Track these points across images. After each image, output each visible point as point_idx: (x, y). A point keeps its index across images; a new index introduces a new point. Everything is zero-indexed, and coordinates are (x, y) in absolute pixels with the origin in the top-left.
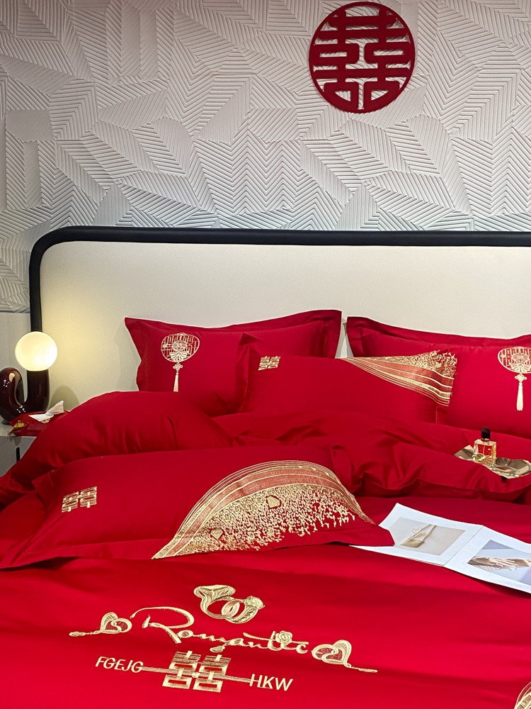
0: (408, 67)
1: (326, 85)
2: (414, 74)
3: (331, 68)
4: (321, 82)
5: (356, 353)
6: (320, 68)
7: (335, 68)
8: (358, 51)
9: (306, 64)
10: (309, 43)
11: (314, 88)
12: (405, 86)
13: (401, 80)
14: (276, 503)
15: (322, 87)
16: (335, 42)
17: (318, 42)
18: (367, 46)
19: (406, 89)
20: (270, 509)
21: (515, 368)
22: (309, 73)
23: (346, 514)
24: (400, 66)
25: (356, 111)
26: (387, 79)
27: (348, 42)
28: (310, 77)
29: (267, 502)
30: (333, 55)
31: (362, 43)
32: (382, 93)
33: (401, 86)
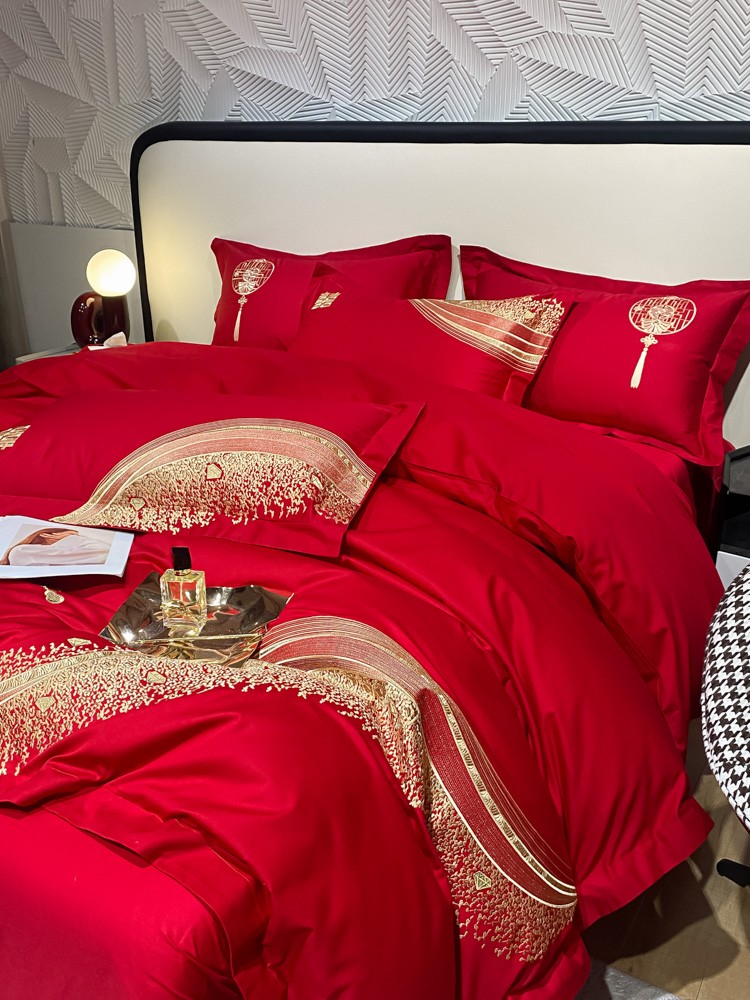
14: (217, 474)
20: (207, 480)
23: (298, 503)
29: (206, 471)
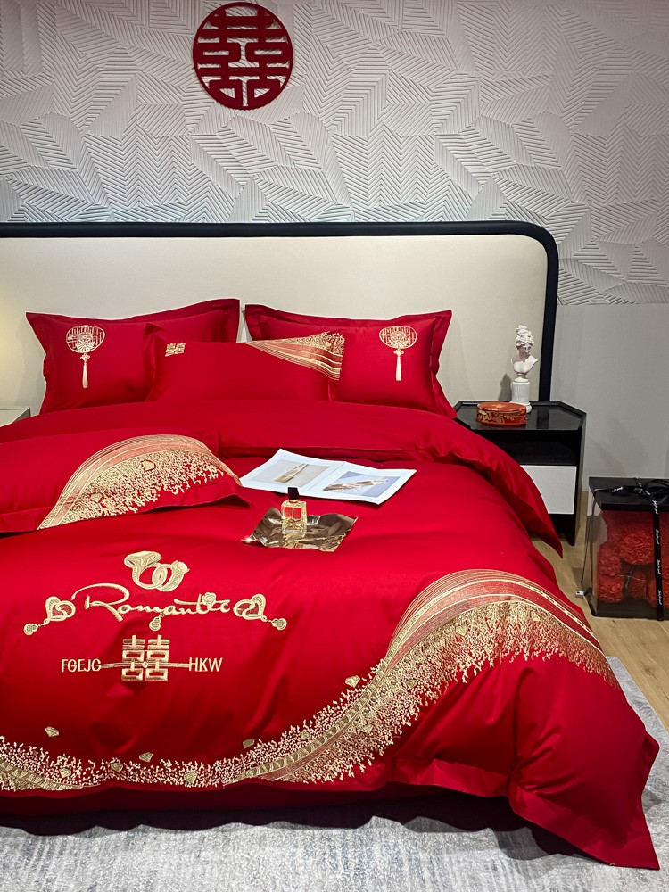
0: (287, 67)
1: (211, 82)
2: (293, 73)
3: (214, 66)
4: (206, 80)
5: (254, 337)
6: (204, 66)
7: (218, 66)
8: (240, 50)
9: (190, 62)
10: (192, 41)
11: (199, 85)
12: (285, 84)
13: (282, 79)
14: (152, 466)
15: (207, 84)
16: (217, 40)
17: (201, 41)
18: (248, 45)
19: (286, 88)
20: (145, 471)
21: (394, 344)
22: (193, 71)
23: (215, 471)
24: (279, 65)
25: (241, 107)
26: (268, 78)
27: (230, 41)
28: (195, 75)
29: (142, 466)
30: (215, 54)
31: (243, 42)
32: (265, 91)
33: (281, 84)
